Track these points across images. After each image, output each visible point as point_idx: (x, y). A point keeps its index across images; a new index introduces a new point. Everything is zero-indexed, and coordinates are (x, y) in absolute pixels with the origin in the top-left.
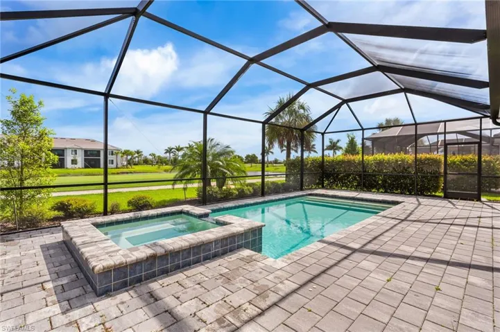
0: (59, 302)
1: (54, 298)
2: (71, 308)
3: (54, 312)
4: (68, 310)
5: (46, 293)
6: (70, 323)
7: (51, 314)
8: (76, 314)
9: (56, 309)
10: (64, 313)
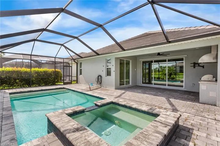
0: (192, 133)
1: (193, 136)
2: (190, 129)
3: (196, 131)
4: (191, 129)
5: (195, 141)
6: (193, 126)
7: (197, 132)
8: (190, 127)
9: (195, 132)
10: (193, 129)
